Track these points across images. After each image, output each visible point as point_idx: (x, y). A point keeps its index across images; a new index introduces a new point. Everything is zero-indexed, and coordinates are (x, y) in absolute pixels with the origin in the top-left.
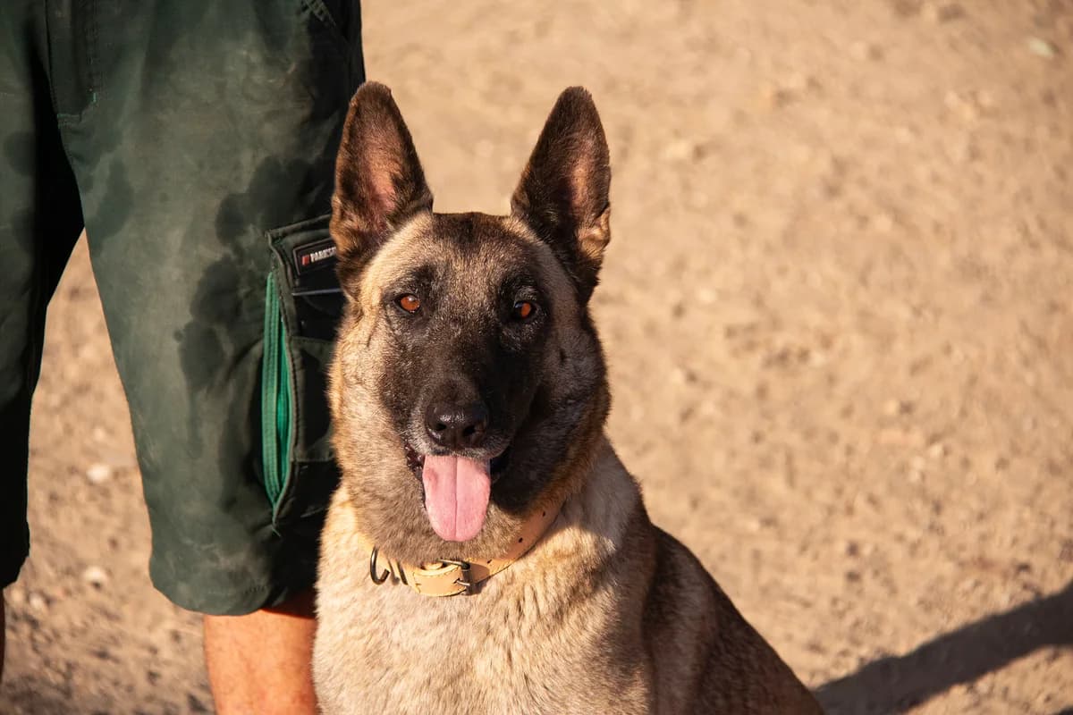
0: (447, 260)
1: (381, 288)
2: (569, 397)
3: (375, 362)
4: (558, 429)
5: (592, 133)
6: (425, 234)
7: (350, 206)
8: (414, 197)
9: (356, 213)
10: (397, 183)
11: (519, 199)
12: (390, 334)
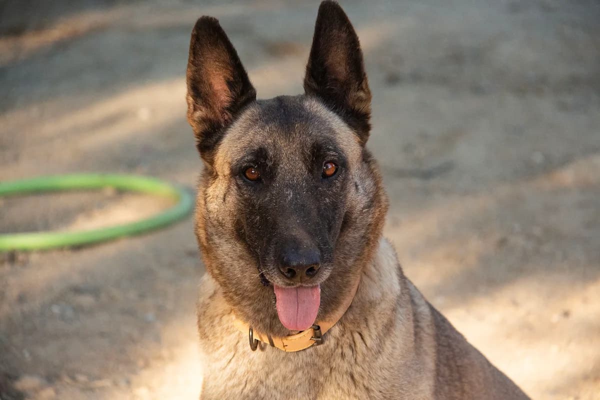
0: (274, 141)
1: (230, 164)
2: (363, 208)
3: (230, 211)
4: (359, 230)
5: (344, 29)
6: (255, 122)
7: (200, 101)
8: (243, 93)
9: (204, 106)
10: (230, 84)
11: (309, 83)
12: (240, 196)
